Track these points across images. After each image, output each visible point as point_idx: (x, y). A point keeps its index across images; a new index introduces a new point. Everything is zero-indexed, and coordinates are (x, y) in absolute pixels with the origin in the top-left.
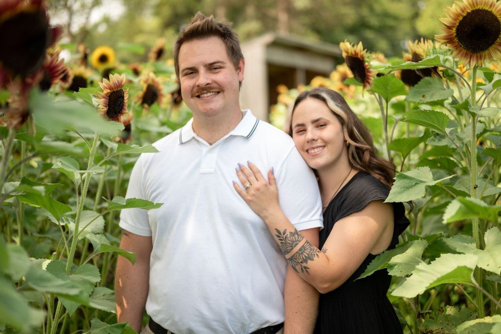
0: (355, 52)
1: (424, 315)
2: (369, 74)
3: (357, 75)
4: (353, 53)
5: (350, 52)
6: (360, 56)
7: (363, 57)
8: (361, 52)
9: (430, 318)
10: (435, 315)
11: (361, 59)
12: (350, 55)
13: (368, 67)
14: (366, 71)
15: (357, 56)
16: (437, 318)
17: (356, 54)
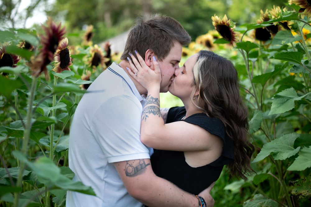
0: (223, 22)
1: (293, 184)
2: (234, 35)
3: (225, 37)
4: (222, 23)
5: (219, 22)
6: (226, 24)
7: (228, 25)
8: (226, 21)
9: (297, 185)
10: (301, 183)
11: (227, 26)
12: (219, 24)
13: (233, 31)
14: (231, 33)
15: (224, 24)
16: (302, 185)
17: (224, 23)
